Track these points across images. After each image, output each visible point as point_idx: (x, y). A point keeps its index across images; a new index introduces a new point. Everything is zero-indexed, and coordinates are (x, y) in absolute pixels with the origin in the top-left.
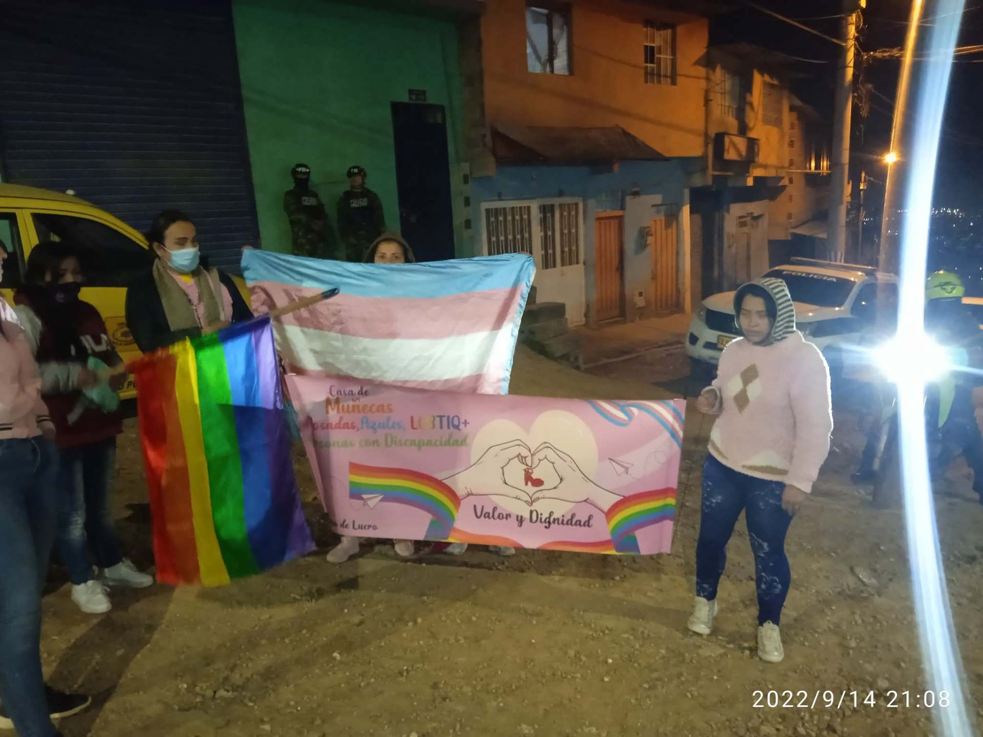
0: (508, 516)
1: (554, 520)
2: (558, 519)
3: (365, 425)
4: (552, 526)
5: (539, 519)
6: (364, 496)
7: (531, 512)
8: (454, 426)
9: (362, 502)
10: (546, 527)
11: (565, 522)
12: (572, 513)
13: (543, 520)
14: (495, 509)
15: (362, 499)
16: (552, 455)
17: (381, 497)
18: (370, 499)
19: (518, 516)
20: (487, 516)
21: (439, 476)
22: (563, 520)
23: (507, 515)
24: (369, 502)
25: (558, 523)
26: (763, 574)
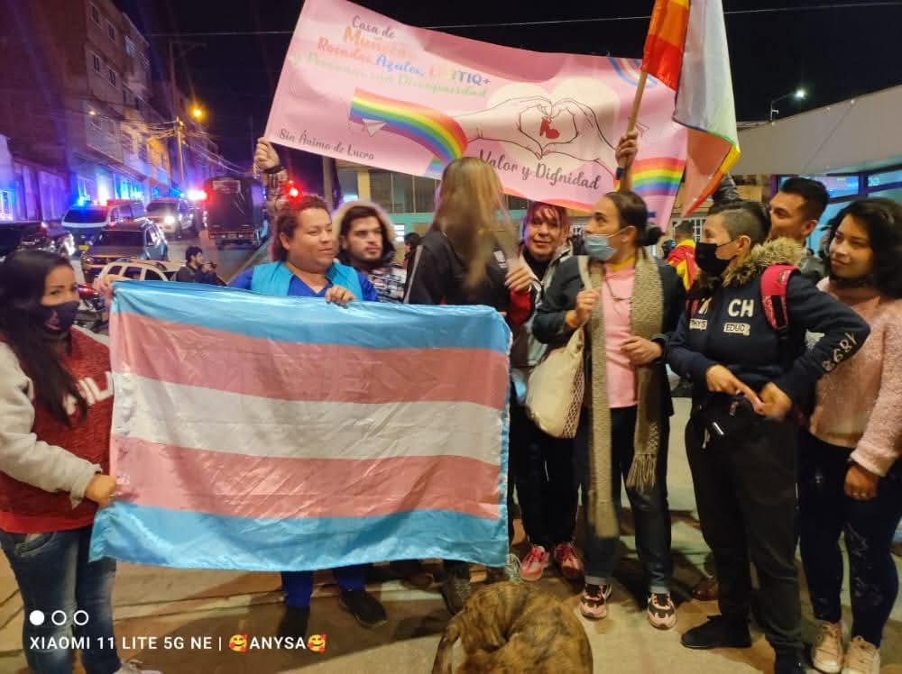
0: (515, 166)
1: (561, 177)
2: (565, 177)
3: (381, 63)
4: (558, 183)
5: (546, 175)
6: (366, 121)
8: (474, 81)
9: (361, 126)
10: (552, 184)
11: (571, 181)
12: (579, 171)
13: (549, 176)
14: (502, 157)
15: (363, 123)
17: (383, 125)
18: (370, 124)
19: (524, 168)
22: (570, 179)
23: (513, 166)
24: (369, 128)
25: (565, 181)
26: (858, 579)
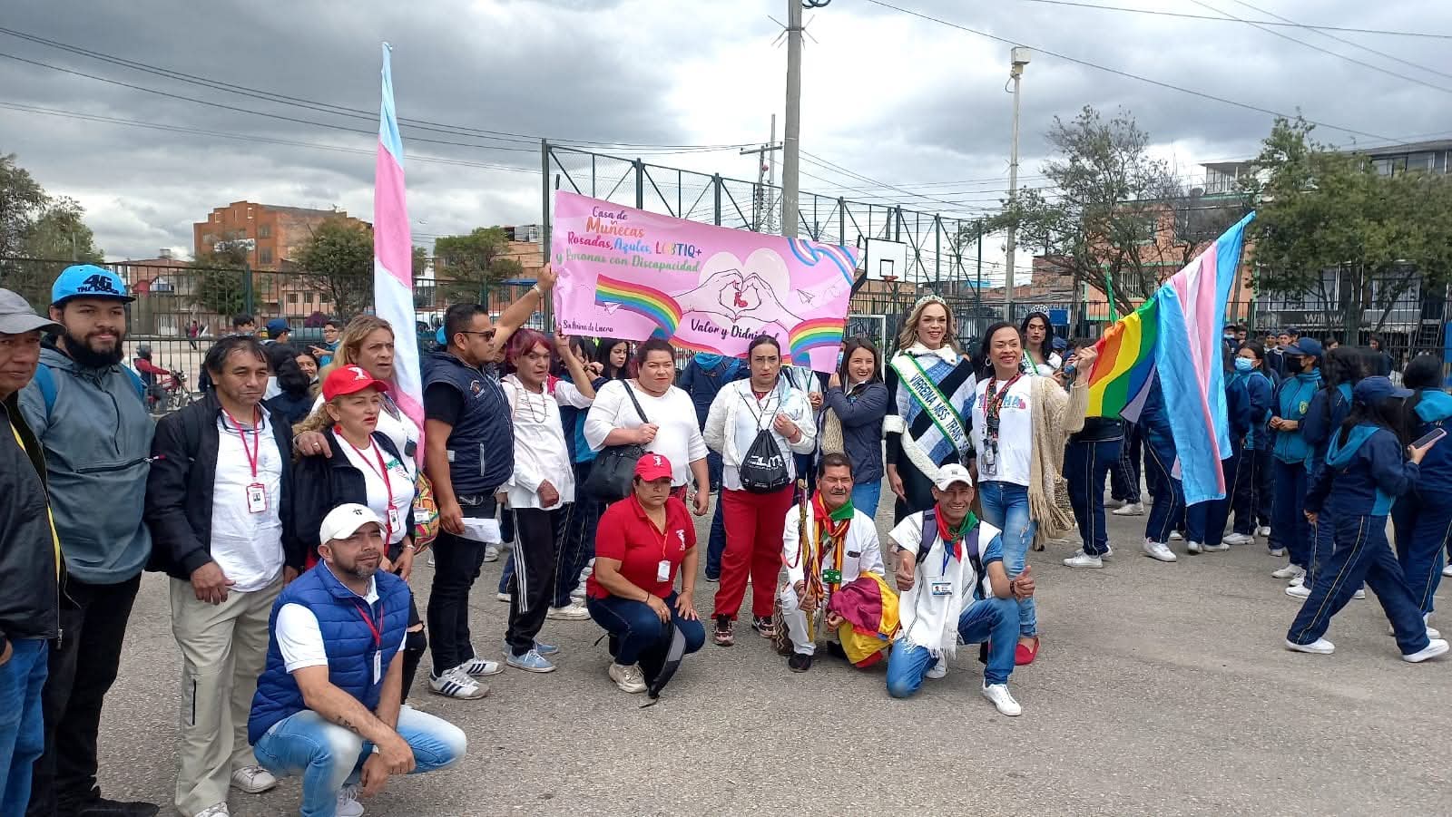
0: (717, 330)
5: (738, 334)
6: (607, 304)
7: (734, 327)
9: (603, 308)
13: (741, 335)
14: (708, 323)
15: (605, 306)
16: (756, 283)
17: (619, 306)
18: (610, 306)
19: (723, 330)
20: (700, 328)
21: (670, 294)
23: (715, 329)
24: (609, 309)
